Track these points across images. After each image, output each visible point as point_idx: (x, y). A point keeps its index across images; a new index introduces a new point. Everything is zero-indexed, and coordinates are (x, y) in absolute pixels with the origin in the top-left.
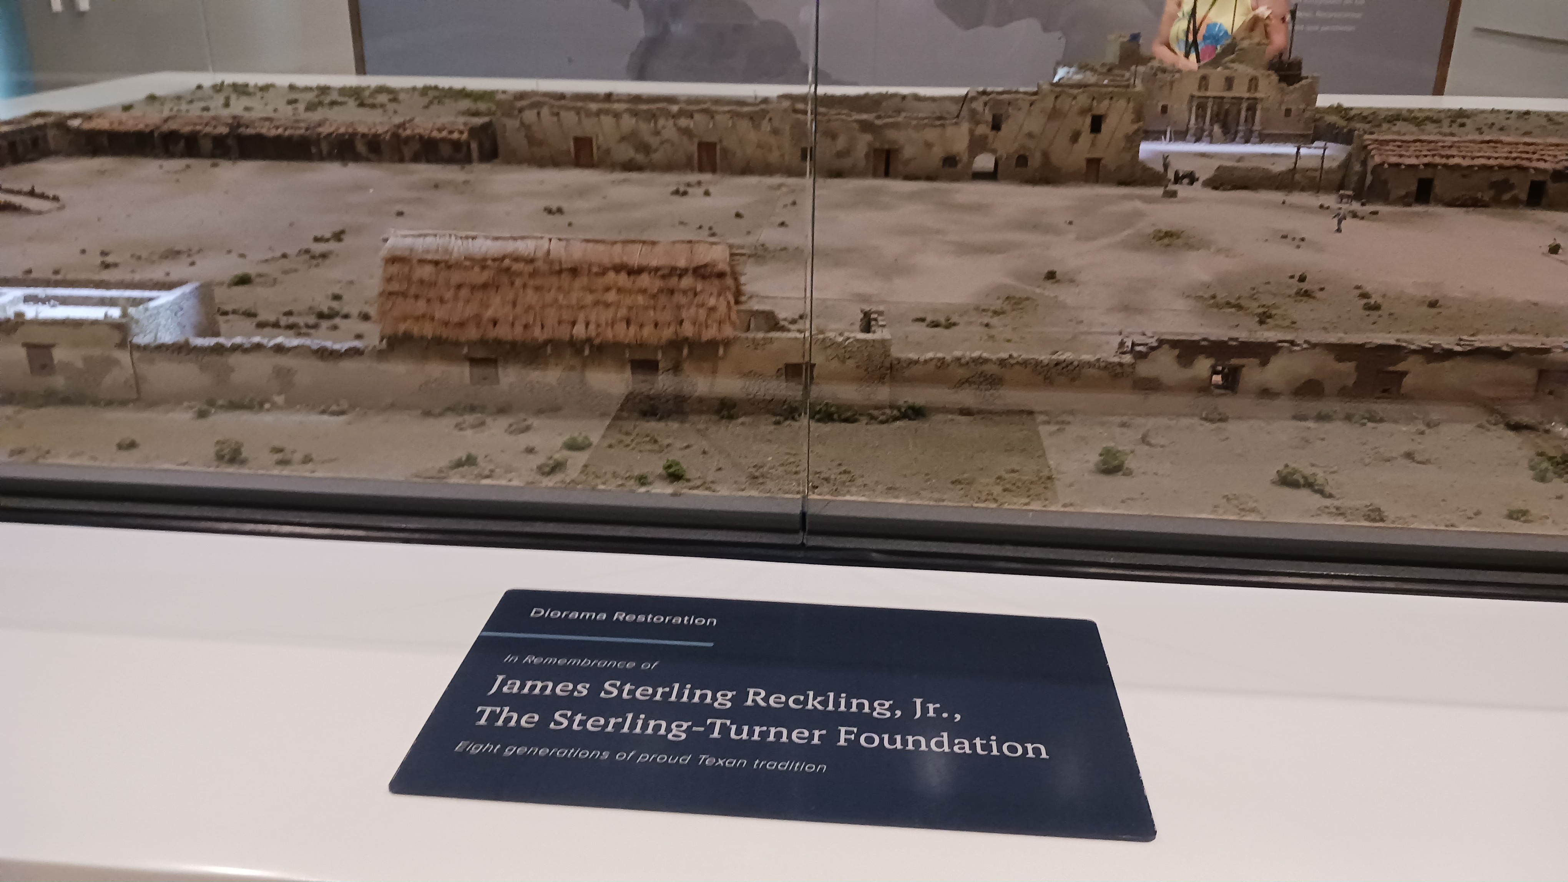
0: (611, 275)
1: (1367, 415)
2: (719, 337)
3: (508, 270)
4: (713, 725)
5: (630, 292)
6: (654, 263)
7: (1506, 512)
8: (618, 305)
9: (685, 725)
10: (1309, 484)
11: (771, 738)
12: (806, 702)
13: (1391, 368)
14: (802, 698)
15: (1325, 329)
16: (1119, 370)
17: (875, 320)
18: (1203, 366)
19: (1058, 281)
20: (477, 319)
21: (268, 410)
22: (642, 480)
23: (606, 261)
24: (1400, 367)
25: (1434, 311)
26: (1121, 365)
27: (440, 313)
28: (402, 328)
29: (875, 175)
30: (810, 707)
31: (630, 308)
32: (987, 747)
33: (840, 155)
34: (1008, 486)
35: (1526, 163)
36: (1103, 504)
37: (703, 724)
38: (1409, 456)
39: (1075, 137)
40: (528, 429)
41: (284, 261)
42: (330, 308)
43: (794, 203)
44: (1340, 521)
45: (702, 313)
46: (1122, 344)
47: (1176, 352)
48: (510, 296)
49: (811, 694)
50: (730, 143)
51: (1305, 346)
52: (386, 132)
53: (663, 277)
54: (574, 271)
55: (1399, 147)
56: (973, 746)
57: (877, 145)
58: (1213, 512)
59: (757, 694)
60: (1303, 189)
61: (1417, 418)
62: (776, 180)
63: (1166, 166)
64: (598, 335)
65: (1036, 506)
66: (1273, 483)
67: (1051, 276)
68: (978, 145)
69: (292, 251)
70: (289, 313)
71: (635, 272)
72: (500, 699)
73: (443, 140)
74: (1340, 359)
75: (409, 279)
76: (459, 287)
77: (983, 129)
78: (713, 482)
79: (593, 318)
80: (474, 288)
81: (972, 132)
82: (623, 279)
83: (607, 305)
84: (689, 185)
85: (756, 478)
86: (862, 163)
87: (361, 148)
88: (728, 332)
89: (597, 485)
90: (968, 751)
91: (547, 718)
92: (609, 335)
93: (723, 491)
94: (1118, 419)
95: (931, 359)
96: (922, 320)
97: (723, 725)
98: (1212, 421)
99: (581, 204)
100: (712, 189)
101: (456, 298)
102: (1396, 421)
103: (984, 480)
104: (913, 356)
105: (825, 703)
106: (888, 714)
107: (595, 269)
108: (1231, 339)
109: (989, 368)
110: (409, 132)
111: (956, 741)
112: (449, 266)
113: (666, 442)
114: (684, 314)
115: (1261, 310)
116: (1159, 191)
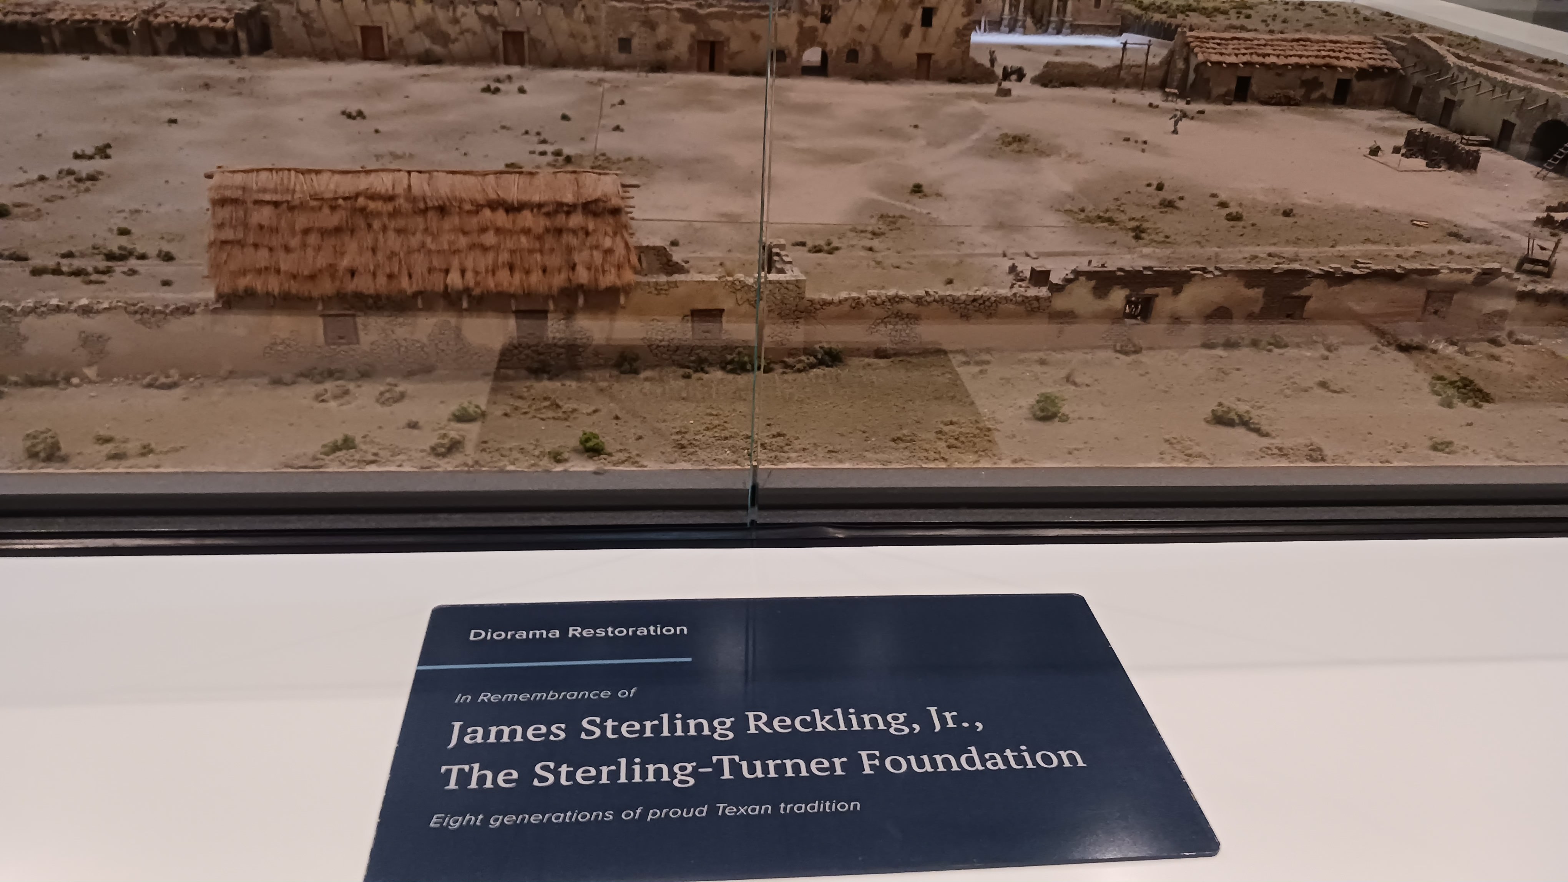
0: (487, 212)
1: (1272, 341)
2: (619, 283)
3: (363, 210)
4: (720, 762)
5: (510, 232)
6: (536, 198)
7: (1429, 443)
8: (496, 248)
9: (690, 767)
10: (1245, 423)
11: (790, 773)
12: (813, 723)
13: (1296, 294)
14: (808, 718)
15: (1199, 243)
16: (1035, 304)
17: (778, 254)
18: (1118, 297)
19: (925, 196)
20: (332, 270)
21: (76, 386)
22: (557, 458)
23: (480, 198)
24: (1304, 292)
25: (1290, 220)
26: (1037, 298)
27: (286, 263)
28: (243, 283)
29: (700, 70)
30: (820, 729)
31: (512, 252)
32: (1020, 760)
33: (660, 47)
34: (952, 441)
35: (1335, 62)
36: (1051, 458)
37: (709, 764)
38: (1323, 385)
39: (906, 31)
40: (402, 396)
41: (40, 184)
42: (120, 248)
43: (622, 103)
44: (1284, 463)
45: (598, 256)
46: (1013, 269)
47: (1093, 283)
48: (369, 241)
49: (816, 712)
50: (539, 32)
51: (1217, 273)
52: (134, 19)
53: (548, 215)
54: (442, 210)
55: (1219, 44)
56: (1005, 760)
57: (702, 37)
58: (1162, 460)
59: (758, 718)
60: (1127, 86)
61: (1316, 342)
62: (594, 74)
63: (993, 61)
64: (477, 284)
65: (985, 464)
66: (1207, 422)
67: (917, 189)
68: (807, 38)
69: (51, 172)
70: (69, 255)
71: (513, 209)
72: (465, 753)
73: (205, 28)
74: (1249, 286)
75: (246, 226)
76: (306, 232)
77: (812, 22)
78: (638, 455)
79: (469, 264)
80: (324, 233)
81: (800, 24)
82: (501, 218)
83: (485, 249)
84: (498, 80)
85: (683, 447)
86: (685, 56)
87: (104, 38)
88: (629, 276)
89: (505, 466)
90: (1003, 767)
91: (528, 774)
92: (491, 283)
93: (652, 465)
94: (1036, 356)
95: (846, 300)
96: (803, 244)
97: (732, 761)
98: (1126, 353)
99: (383, 106)
100: (526, 87)
101: (304, 245)
102: (1298, 346)
103: (924, 435)
104: (826, 296)
105: (834, 722)
106: (907, 730)
107: (467, 207)
108: (1145, 268)
109: (906, 307)
110: (161, 19)
111: (987, 756)
112: (292, 208)
113: (568, 406)
114: (577, 257)
115: (1134, 224)
116: (992, 89)
